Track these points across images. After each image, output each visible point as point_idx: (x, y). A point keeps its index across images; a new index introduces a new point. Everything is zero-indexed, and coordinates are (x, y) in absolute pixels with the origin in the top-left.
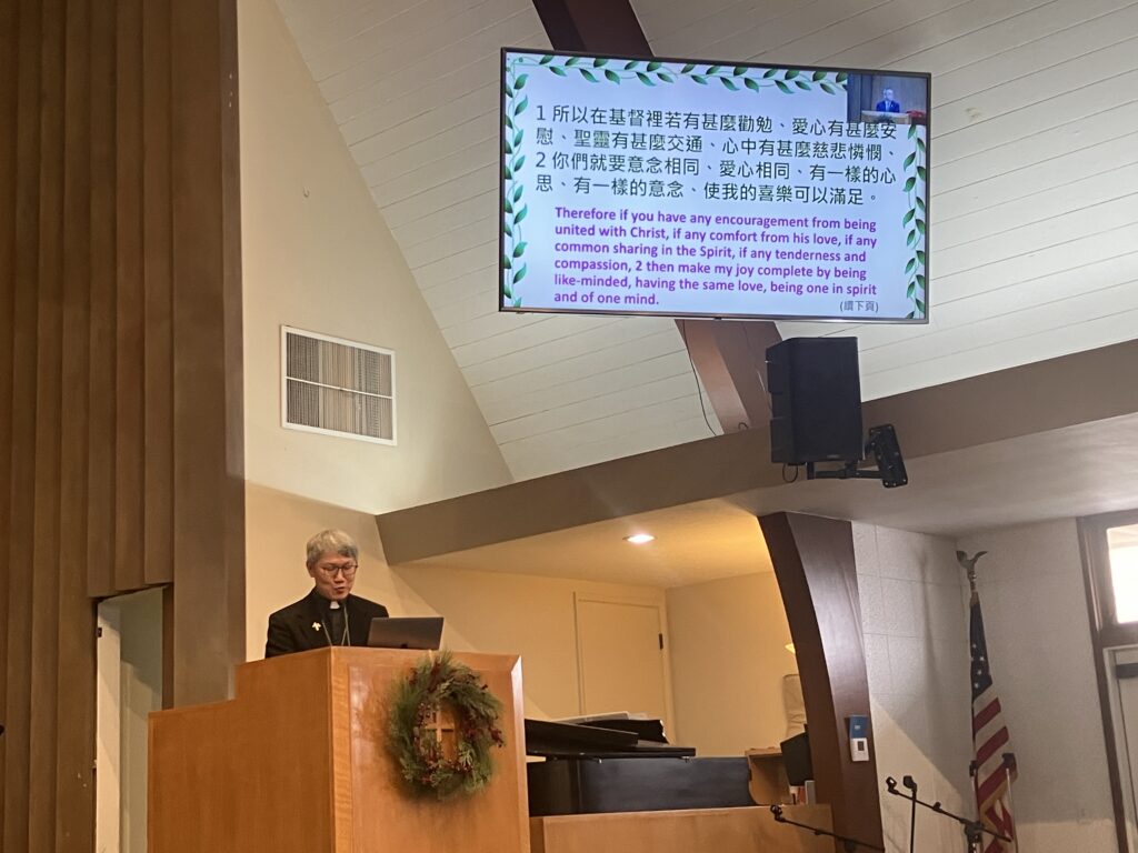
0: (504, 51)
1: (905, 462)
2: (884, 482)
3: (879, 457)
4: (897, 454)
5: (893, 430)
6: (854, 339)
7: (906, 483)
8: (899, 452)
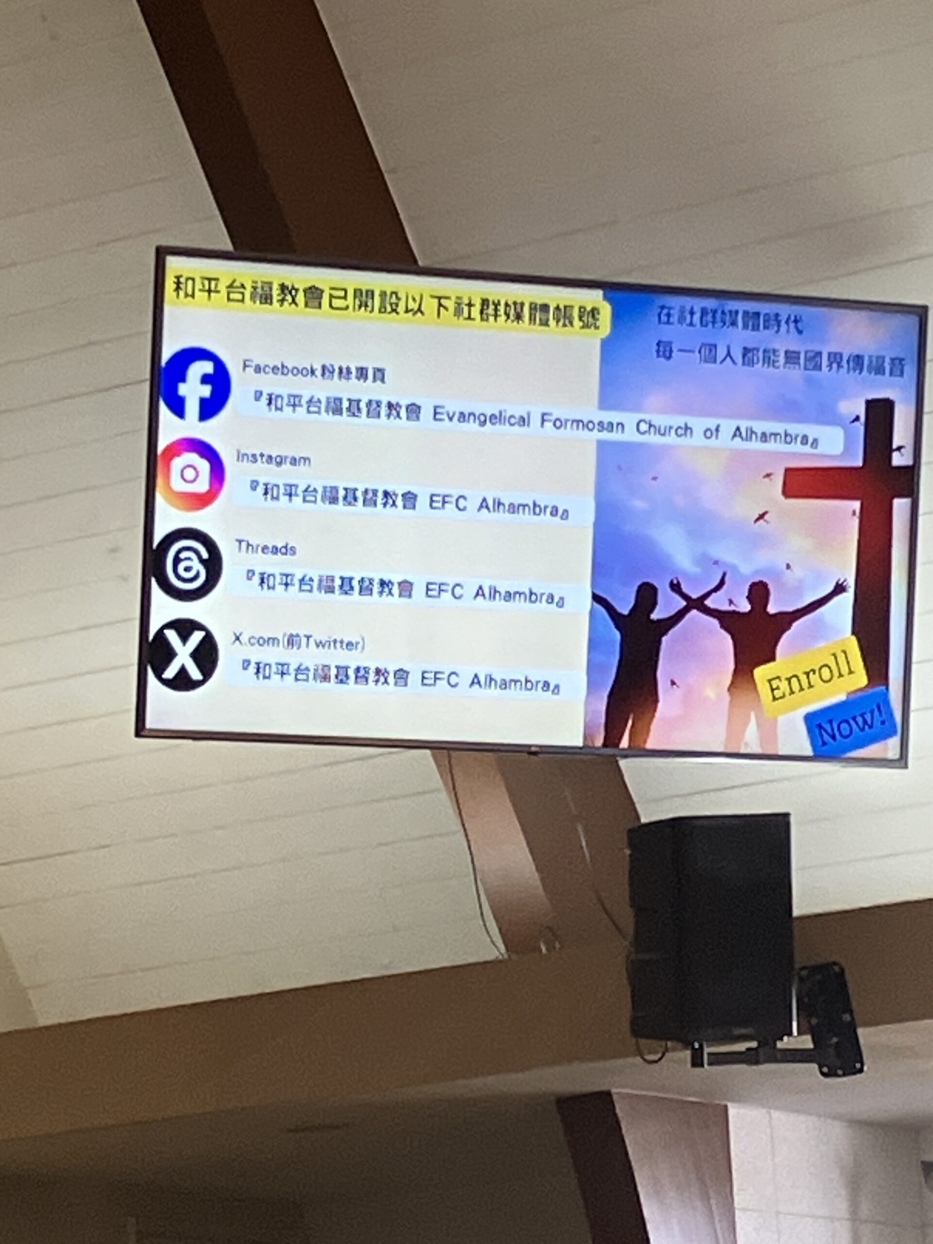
0: (162, 253)
1: (860, 1031)
2: (820, 1068)
3: (814, 1021)
4: (847, 1017)
5: (842, 971)
6: (786, 816)
7: (861, 1070)
8: (851, 1012)
